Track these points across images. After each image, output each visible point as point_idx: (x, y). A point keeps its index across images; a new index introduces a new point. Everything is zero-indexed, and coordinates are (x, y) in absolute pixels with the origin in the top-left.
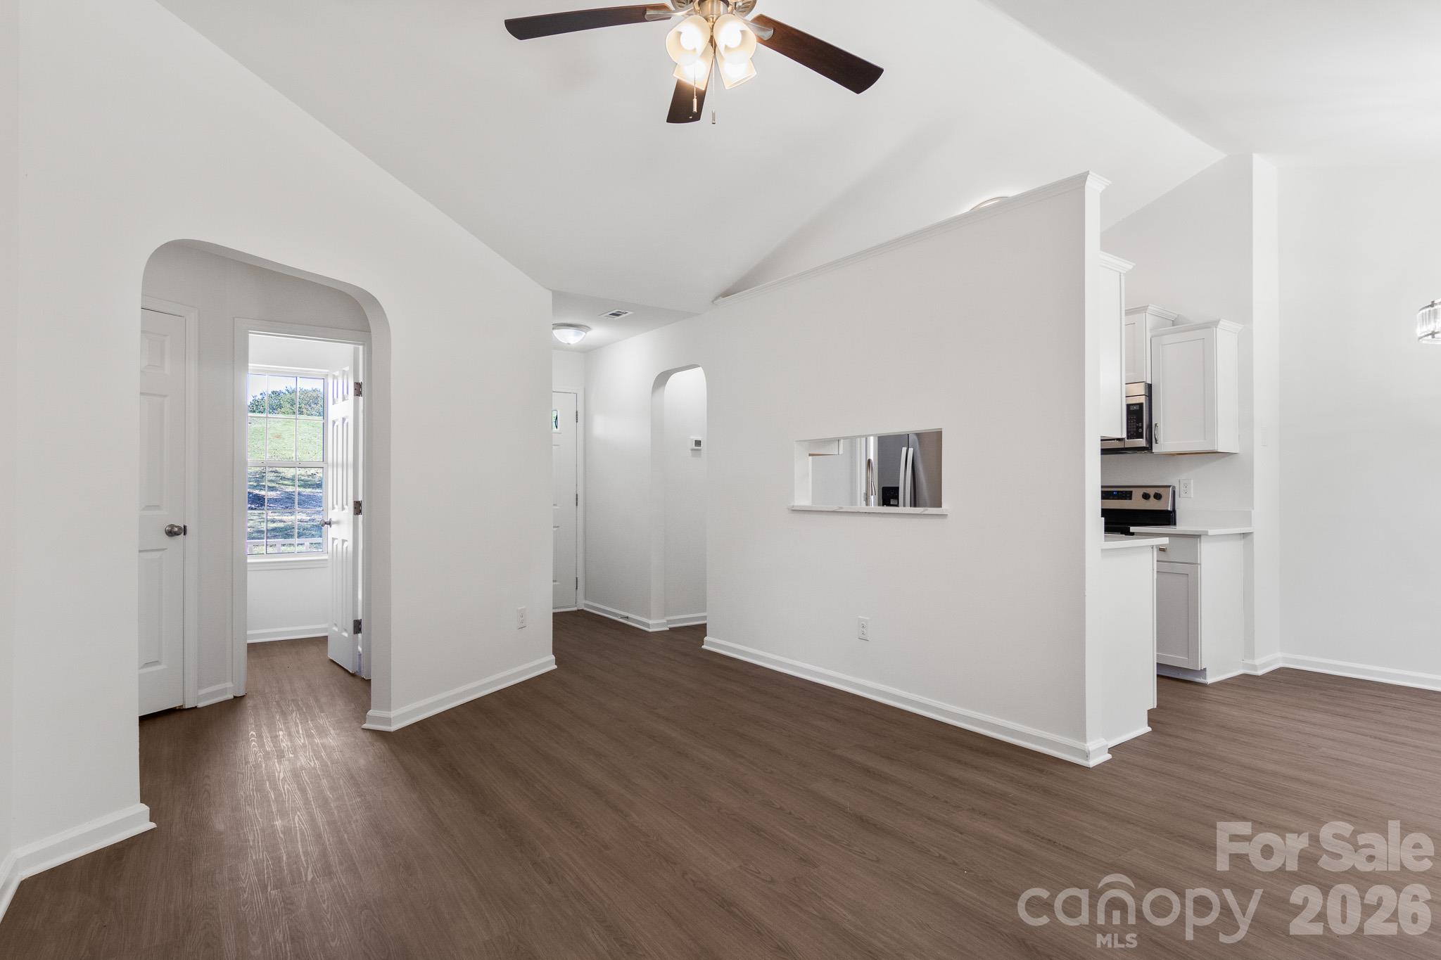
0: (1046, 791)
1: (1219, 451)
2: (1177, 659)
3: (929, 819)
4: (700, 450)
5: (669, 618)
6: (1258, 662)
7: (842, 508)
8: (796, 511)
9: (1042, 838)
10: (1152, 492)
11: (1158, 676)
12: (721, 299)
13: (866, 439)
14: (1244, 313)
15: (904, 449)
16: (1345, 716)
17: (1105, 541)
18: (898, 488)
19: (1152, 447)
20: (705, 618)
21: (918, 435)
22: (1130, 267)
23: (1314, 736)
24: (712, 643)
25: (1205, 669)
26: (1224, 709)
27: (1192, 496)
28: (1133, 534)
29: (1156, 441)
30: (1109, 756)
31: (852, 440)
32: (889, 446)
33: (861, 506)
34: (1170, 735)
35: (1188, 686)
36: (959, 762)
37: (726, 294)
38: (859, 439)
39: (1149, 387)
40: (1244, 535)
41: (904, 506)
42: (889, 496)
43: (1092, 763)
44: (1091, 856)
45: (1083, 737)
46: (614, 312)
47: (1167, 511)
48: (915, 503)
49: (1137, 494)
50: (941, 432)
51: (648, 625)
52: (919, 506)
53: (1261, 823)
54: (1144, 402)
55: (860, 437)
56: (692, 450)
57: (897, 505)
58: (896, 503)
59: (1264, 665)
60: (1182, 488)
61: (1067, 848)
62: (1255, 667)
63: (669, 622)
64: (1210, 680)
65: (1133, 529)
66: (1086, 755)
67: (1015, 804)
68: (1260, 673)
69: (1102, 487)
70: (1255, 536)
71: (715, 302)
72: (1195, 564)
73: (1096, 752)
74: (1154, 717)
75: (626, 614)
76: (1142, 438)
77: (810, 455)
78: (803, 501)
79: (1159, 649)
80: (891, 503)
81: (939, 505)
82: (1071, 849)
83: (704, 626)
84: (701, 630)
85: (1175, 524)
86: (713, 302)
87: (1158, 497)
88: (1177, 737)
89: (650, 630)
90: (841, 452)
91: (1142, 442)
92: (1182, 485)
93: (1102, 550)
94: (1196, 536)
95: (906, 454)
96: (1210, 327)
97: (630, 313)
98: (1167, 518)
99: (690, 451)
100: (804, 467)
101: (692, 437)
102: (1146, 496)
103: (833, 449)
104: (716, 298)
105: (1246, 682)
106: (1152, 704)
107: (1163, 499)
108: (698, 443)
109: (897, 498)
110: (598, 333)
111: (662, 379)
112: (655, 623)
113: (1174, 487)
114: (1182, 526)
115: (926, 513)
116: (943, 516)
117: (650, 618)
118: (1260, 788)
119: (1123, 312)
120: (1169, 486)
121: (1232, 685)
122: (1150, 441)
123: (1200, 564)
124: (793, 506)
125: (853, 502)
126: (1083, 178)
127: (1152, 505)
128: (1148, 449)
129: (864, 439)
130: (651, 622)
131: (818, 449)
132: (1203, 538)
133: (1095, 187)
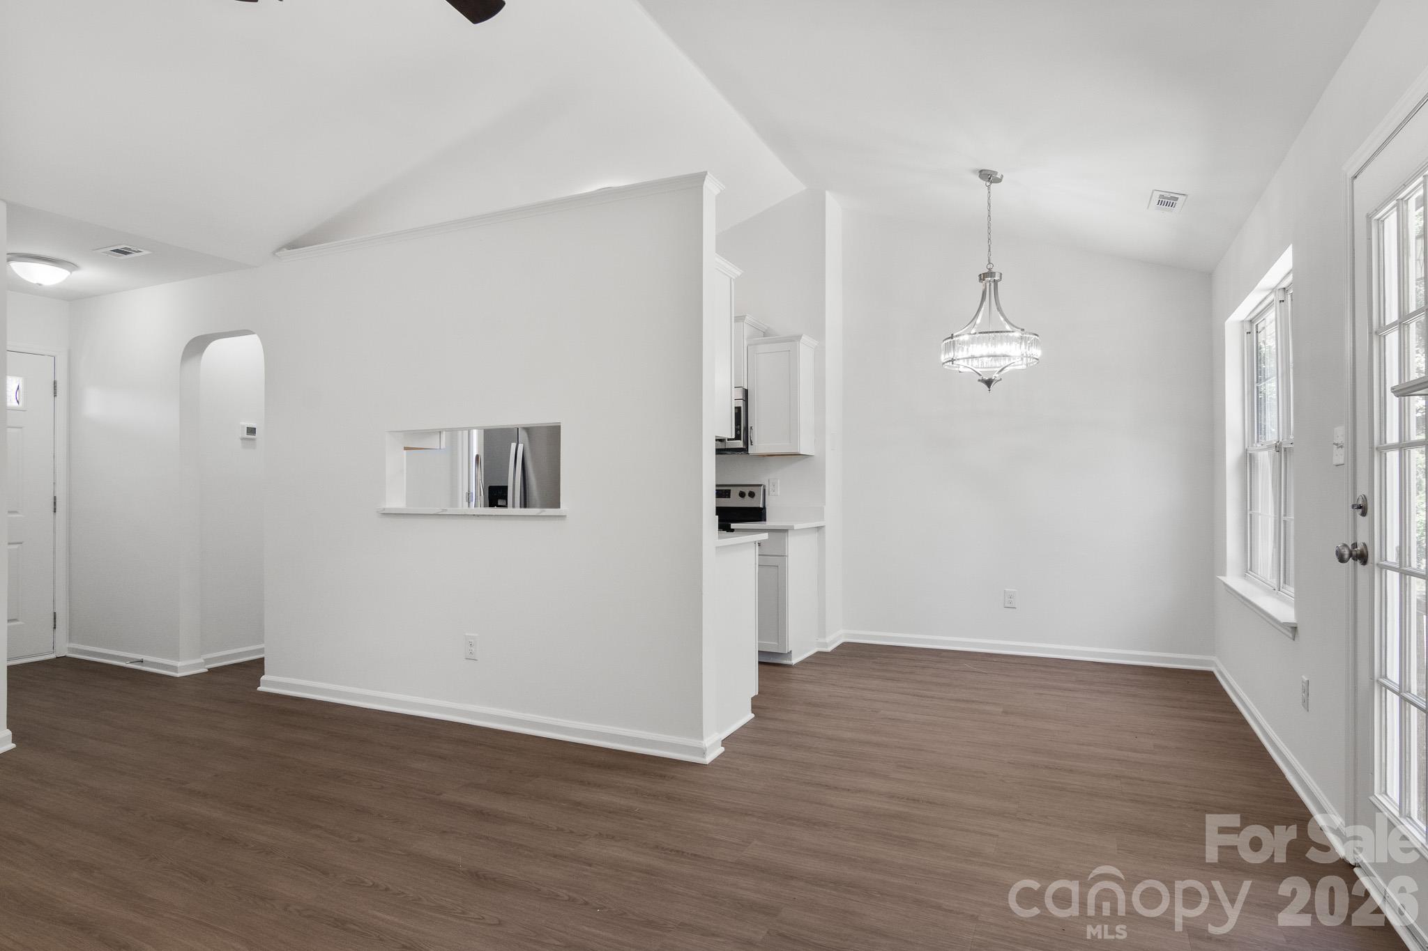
0: (669, 798)
1: (801, 453)
2: (772, 646)
3: (555, 856)
4: (253, 439)
5: (209, 656)
6: (828, 640)
7: (446, 510)
8: (387, 514)
9: (671, 851)
10: (747, 490)
11: (760, 663)
12: (286, 251)
13: (469, 432)
14: (819, 332)
15: (513, 445)
16: (892, 680)
17: (720, 538)
18: (506, 487)
19: (748, 448)
20: (262, 651)
21: (528, 430)
22: (739, 273)
23: (875, 701)
24: (271, 683)
25: (791, 651)
26: (809, 687)
27: (779, 494)
28: (732, 530)
29: (751, 442)
30: (722, 749)
31: (453, 432)
32: (496, 440)
33: (462, 507)
34: (769, 719)
35: (776, 668)
36: (582, 783)
37: (292, 245)
38: (460, 432)
39: (746, 392)
40: (819, 528)
41: (514, 507)
42: (496, 496)
43: (708, 759)
44: (718, 858)
45: (700, 736)
46: (119, 247)
47: (759, 508)
48: (525, 503)
49: (735, 492)
50: (560, 426)
51: (175, 669)
52: (529, 507)
53: (849, 790)
54: (742, 406)
55: (463, 429)
56: (243, 439)
57: (506, 506)
58: (505, 504)
59: (833, 642)
60: (771, 487)
61: (695, 855)
62: (826, 645)
63: (207, 661)
64: (795, 661)
65: (733, 526)
66: (703, 752)
67: (641, 819)
68: (829, 649)
69: (717, 486)
70: (827, 530)
71: (277, 254)
72: (783, 556)
73: (710, 748)
74: (756, 705)
75: (140, 657)
76: (740, 440)
77: (406, 449)
78: (396, 502)
79: (760, 638)
80: (499, 504)
81: (556, 504)
82: (699, 856)
83: (262, 660)
84: (257, 667)
85: (765, 520)
86: (274, 253)
87: (752, 495)
88: (776, 719)
89: (178, 675)
90: (443, 446)
91: (739, 444)
92: (771, 484)
93: (717, 548)
94: (784, 531)
95: (517, 449)
96: (794, 341)
97: (145, 252)
98: (758, 514)
99: (240, 441)
100: (396, 461)
101: (243, 423)
102: (742, 495)
103: (433, 442)
104: (280, 249)
105: (820, 659)
106: (754, 691)
107: (755, 497)
108: (252, 431)
109: (506, 498)
110: (90, 275)
111: (197, 346)
112: (186, 665)
113: (764, 486)
114: (771, 522)
115: (543, 514)
116: (562, 517)
117: (177, 658)
118: (843, 757)
119: (733, 319)
120: (760, 485)
121: (811, 663)
122: (746, 443)
123: (788, 556)
124: (384, 509)
125: (454, 503)
126: (701, 177)
127: (747, 503)
128: (745, 450)
129: (466, 432)
130: (179, 664)
131: (414, 443)
132: (790, 532)
133: (711, 188)
